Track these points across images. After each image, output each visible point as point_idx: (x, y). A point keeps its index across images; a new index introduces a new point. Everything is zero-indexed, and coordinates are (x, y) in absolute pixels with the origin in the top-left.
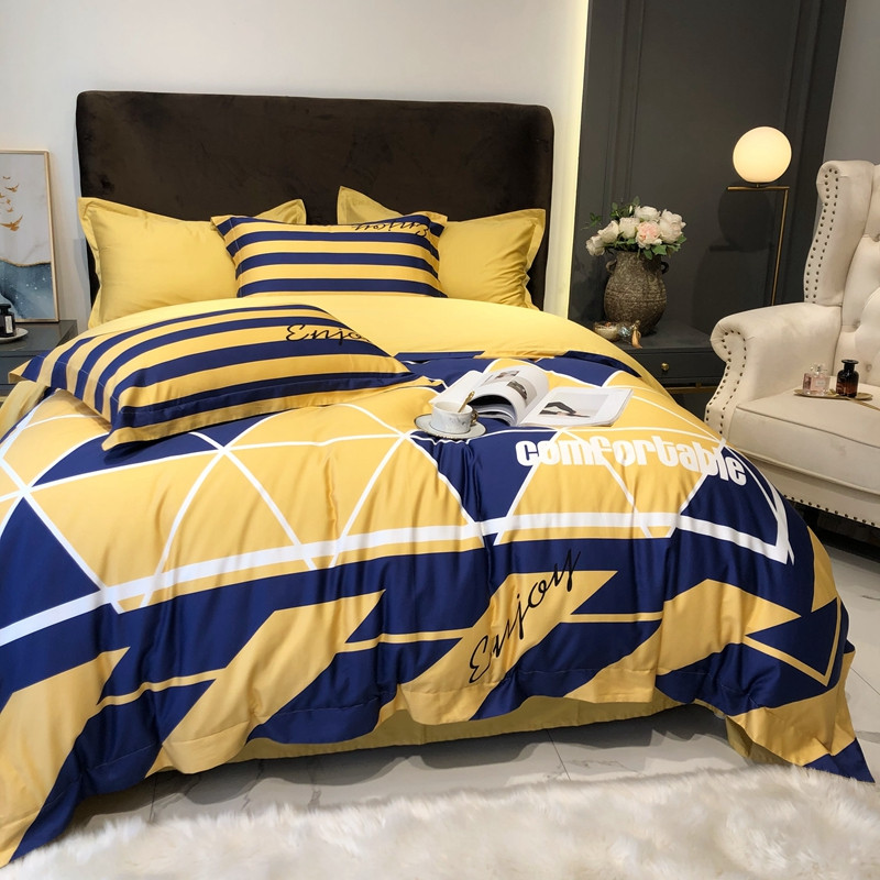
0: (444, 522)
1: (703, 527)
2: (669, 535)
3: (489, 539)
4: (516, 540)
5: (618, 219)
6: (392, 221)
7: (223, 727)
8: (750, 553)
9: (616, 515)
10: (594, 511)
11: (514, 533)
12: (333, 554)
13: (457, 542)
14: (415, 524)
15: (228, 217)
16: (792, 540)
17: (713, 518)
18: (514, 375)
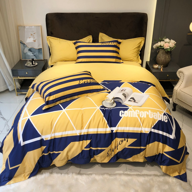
0: (103, 127)
1: (156, 131)
2: (148, 133)
3: (112, 131)
4: (118, 132)
5: (160, 41)
6: (109, 42)
7: (63, 160)
8: (166, 137)
9: (138, 128)
10: (134, 127)
11: (117, 130)
12: (82, 132)
13: (106, 132)
14: (98, 128)
15: (75, 41)
16: (176, 134)
17: (158, 129)
18: (125, 91)
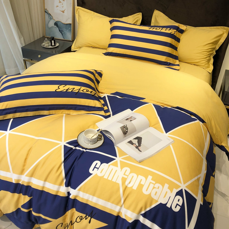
0: (55, 183)
1: (148, 223)
2: (131, 222)
4: (77, 199)
6: (163, 27)
9: (114, 205)
10: (106, 200)
11: (76, 196)
13: (58, 192)
14: (45, 180)
15: (113, 19)
17: (153, 221)
18: (131, 121)
